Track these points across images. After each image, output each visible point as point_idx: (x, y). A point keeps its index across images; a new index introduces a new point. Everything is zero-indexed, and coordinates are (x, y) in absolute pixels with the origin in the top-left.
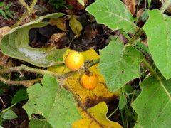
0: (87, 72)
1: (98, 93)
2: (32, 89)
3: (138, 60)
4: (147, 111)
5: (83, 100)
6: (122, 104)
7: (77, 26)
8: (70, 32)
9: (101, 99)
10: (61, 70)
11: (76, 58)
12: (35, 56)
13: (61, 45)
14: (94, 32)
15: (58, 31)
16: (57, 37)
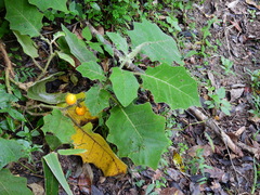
0: (79, 106)
1: (87, 118)
2: (46, 117)
3: (107, 97)
4: (115, 126)
5: (78, 122)
6: (101, 123)
7: (75, 79)
8: (71, 83)
9: (89, 121)
10: (65, 105)
11: (72, 98)
12: (49, 98)
13: (65, 90)
14: (85, 82)
15: (64, 83)
16: (63, 86)
